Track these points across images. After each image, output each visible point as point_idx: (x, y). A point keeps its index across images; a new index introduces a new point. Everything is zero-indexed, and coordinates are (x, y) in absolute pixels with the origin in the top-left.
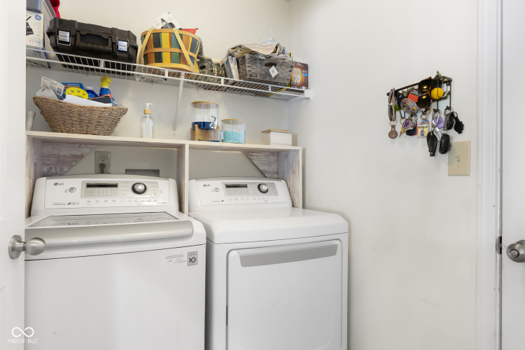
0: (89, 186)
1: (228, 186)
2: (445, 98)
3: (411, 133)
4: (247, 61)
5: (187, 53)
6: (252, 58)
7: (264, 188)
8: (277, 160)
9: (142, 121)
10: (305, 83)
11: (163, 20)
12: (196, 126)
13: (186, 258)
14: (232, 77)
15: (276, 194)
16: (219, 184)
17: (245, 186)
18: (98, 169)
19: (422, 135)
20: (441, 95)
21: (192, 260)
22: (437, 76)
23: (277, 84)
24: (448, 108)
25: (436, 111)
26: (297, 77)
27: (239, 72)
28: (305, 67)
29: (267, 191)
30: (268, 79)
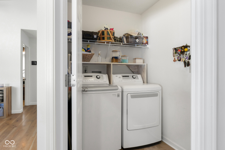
0: (85, 76)
1: (123, 76)
2: (189, 51)
3: (180, 60)
4: (129, 38)
5: (112, 37)
6: (130, 37)
7: (134, 77)
8: (138, 68)
9: (98, 57)
10: (147, 43)
11: (105, 27)
12: (114, 58)
13: (117, 95)
14: (124, 42)
15: (138, 79)
16: (120, 75)
17: (128, 76)
18: (84, 71)
19: (182, 61)
20: (187, 50)
21: (118, 96)
22: (186, 45)
23: (138, 44)
24: (189, 54)
25: (186, 54)
26: (145, 41)
27: (126, 41)
28: (147, 38)
29: (135, 78)
30: (135, 43)
